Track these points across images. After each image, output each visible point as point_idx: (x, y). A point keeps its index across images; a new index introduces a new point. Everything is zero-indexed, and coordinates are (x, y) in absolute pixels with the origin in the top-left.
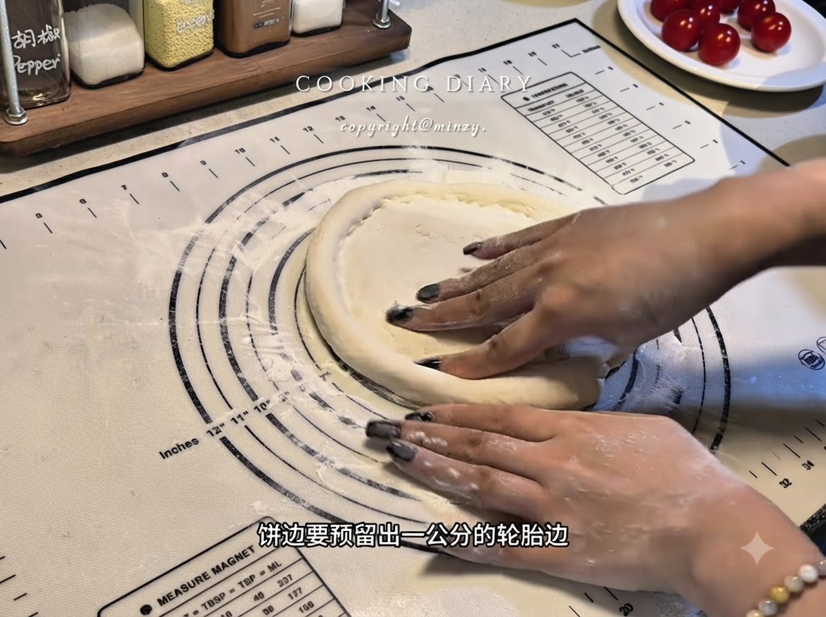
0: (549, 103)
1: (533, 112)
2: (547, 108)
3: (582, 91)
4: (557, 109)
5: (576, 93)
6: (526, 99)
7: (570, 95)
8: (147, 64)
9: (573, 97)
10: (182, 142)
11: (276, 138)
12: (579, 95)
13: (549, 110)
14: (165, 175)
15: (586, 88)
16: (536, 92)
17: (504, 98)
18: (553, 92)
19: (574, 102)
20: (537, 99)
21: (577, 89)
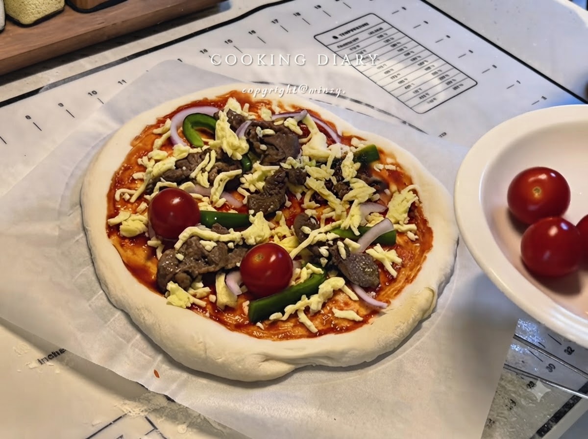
0: (355, 40)
1: (341, 48)
2: (355, 44)
3: (381, 29)
4: (362, 45)
5: (377, 31)
6: (335, 37)
7: (371, 33)
8: (7, 23)
9: (374, 34)
10: (41, 88)
11: (123, 81)
12: (379, 32)
13: (355, 46)
14: (28, 117)
15: (385, 26)
16: (343, 32)
17: (317, 37)
18: (358, 31)
19: (375, 39)
20: (344, 37)
21: (377, 27)
